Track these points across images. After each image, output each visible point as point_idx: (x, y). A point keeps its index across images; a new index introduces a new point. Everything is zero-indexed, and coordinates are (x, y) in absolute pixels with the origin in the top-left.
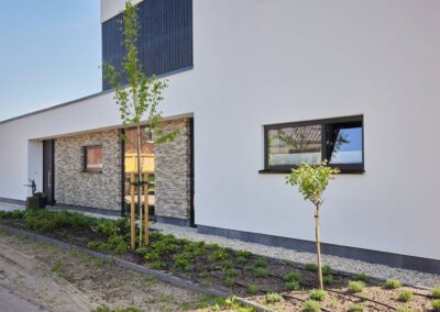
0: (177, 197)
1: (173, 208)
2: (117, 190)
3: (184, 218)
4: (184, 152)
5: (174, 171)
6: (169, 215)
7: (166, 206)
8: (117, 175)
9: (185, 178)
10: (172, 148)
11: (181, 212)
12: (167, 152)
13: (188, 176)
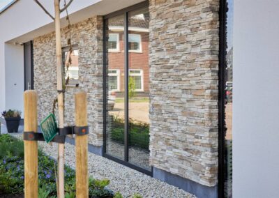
0: (190, 138)
1: (181, 158)
2: (97, 114)
3: (203, 182)
4: (206, 46)
5: (185, 85)
6: (175, 171)
7: (169, 153)
8: (96, 91)
9: (208, 102)
10: (182, 40)
11: (199, 170)
12: (171, 49)
13: (212, 96)
